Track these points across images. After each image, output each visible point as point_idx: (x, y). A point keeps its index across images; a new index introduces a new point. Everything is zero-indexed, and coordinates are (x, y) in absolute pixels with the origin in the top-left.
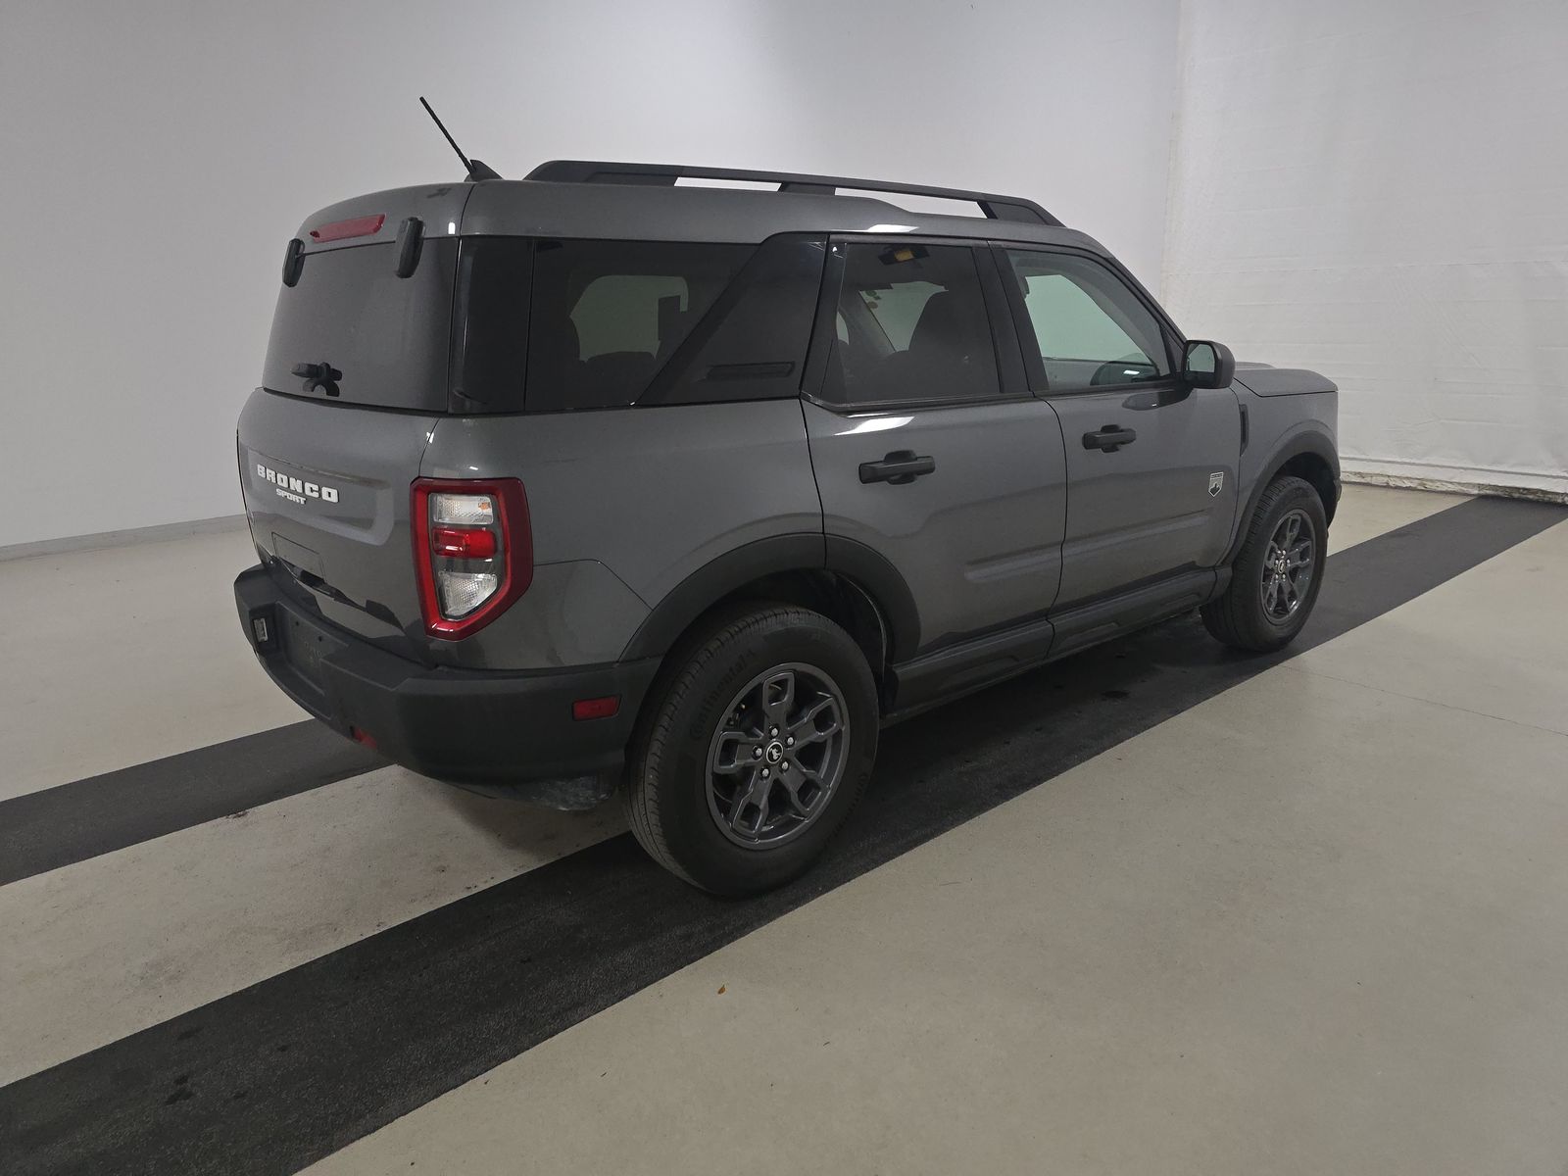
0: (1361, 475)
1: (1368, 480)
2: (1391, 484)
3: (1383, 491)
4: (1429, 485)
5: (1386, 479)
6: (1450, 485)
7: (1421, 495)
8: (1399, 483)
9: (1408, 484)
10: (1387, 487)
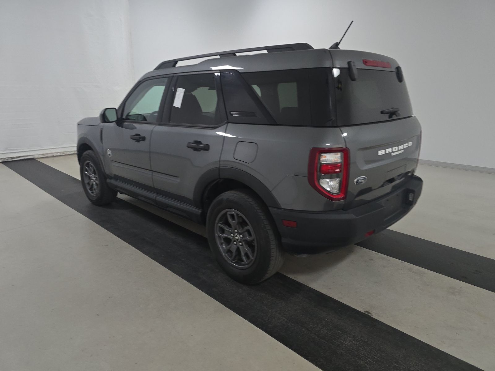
0: (43, 154)
1: (46, 156)
2: (55, 155)
3: (52, 158)
4: (66, 153)
5: (52, 154)
6: (72, 152)
7: (64, 157)
8: (57, 155)
9: (59, 154)
10: (54, 156)
